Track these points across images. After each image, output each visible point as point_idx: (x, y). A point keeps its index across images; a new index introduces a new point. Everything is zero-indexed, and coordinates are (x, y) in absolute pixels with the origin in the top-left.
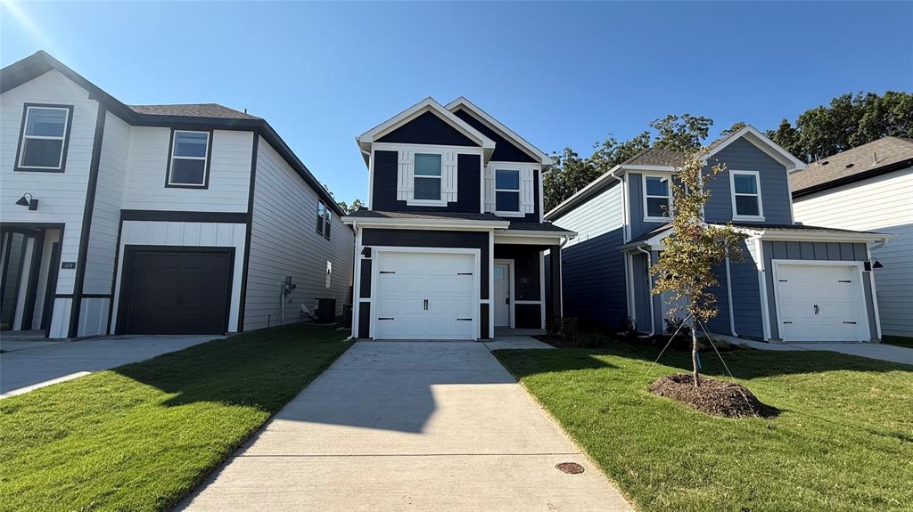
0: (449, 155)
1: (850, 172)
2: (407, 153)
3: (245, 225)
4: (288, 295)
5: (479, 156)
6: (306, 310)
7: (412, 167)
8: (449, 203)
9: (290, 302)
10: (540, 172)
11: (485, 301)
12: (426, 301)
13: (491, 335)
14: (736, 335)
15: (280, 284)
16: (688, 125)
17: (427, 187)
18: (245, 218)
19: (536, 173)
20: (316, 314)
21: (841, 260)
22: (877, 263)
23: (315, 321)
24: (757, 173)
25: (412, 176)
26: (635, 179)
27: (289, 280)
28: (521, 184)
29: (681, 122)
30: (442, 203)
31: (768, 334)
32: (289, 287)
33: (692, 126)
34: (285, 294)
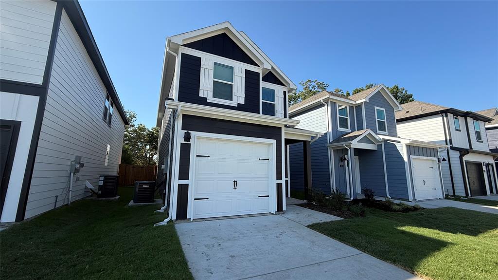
0: (240, 68)
1: (408, 115)
2: (209, 61)
3: (38, 98)
4: (77, 174)
5: (259, 73)
6: (90, 186)
7: (212, 72)
8: (238, 104)
9: (78, 180)
10: (287, 93)
11: (279, 181)
12: (235, 182)
13: (284, 208)
14: (390, 197)
15: (69, 163)
16: (317, 86)
17: (223, 90)
18: (40, 91)
19: (285, 92)
20: (99, 190)
21: (431, 157)
22: (444, 159)
23: (99, 196)
24: (384, 109)
25: (212, 79)
26: (334, 105)
27: (78, 160)
28: (277, 99)
29: (314, 84)
30: (234, 103)
31: (411, 198)
32: (78, 167)
33: (318, 86)
34: (74, 173)
